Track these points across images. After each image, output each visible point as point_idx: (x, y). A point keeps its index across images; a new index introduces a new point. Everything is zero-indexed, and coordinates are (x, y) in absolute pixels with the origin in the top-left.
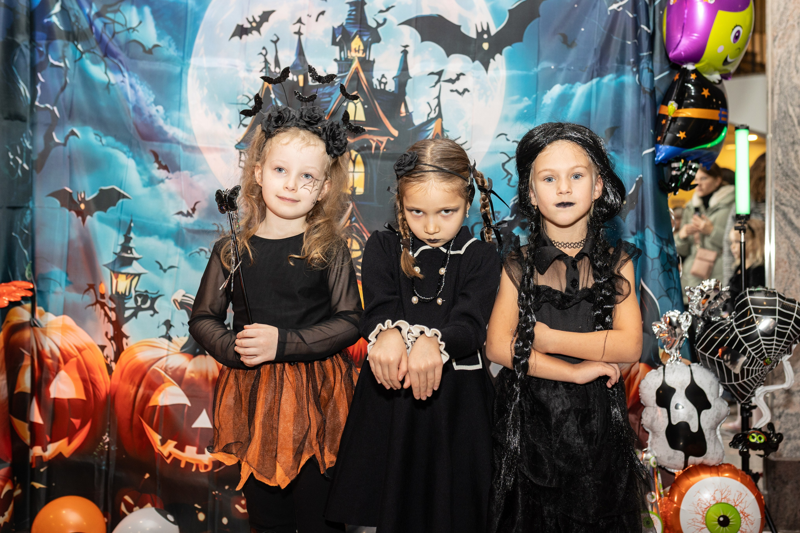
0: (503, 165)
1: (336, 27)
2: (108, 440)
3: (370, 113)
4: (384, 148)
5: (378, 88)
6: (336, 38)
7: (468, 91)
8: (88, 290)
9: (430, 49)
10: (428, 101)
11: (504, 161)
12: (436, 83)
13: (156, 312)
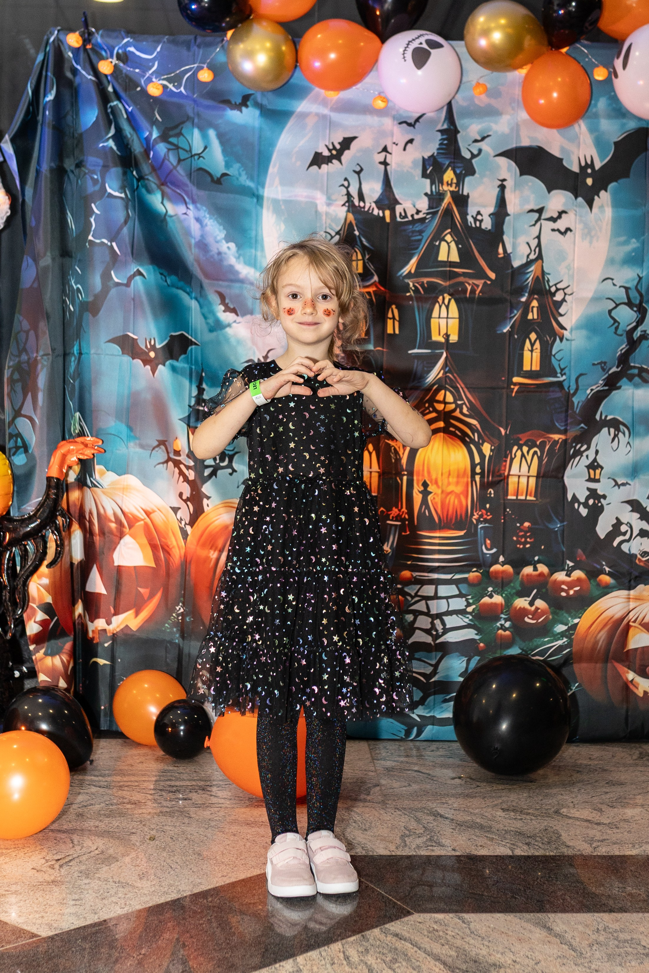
0: (610, 312)
1: (426, 157)
2: (182, 610)
3: (464, 253)
4: (480, 292)
5: (473, 225)
6: (427, 170)
7: (571, 231)
8: (158, 446)
9: (530, 184)
10: (527, 240)
11: (610, 308)
12: (536, 222)
13: (234, 471)
